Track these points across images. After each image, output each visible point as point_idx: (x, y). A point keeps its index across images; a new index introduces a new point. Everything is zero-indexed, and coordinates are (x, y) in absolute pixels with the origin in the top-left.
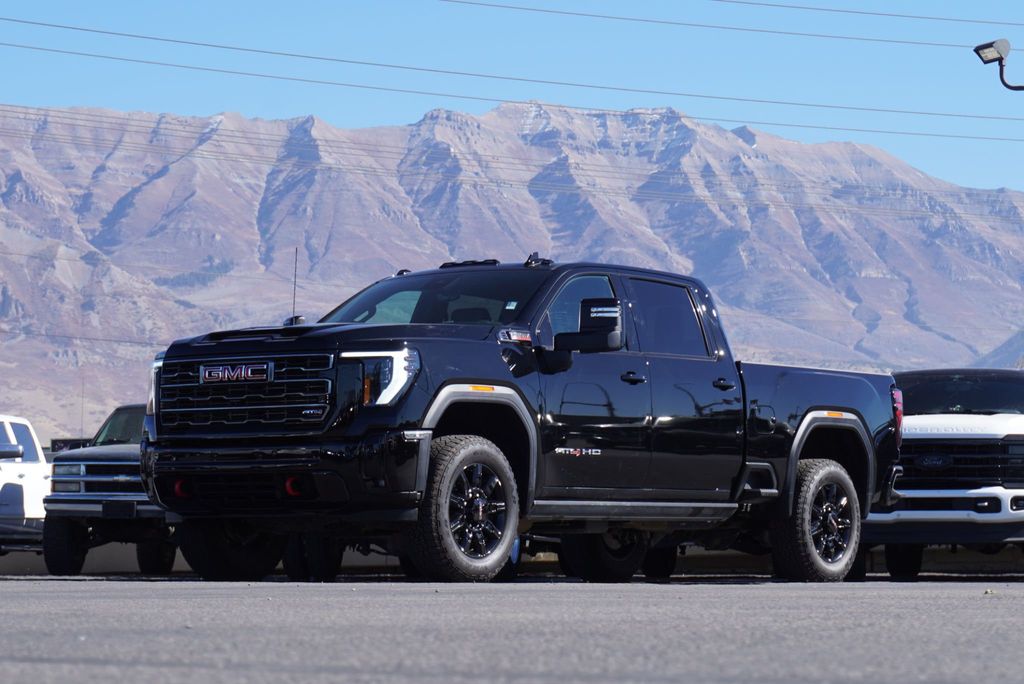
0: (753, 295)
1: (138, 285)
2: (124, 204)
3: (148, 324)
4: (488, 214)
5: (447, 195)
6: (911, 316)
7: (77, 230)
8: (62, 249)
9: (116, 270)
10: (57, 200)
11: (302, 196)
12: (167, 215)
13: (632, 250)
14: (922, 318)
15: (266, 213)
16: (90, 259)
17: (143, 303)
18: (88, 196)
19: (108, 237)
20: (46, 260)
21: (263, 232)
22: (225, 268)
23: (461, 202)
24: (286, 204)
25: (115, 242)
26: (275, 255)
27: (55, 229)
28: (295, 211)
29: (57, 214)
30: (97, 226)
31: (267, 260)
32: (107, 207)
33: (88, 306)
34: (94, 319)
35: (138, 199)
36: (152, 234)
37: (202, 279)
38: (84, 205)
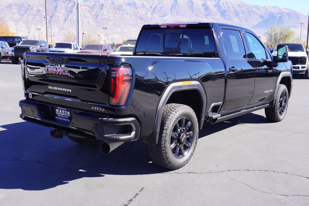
0: (227, 18)
1: (157, 17)
2: (155, 7)
3: (158, 21)
4: (197, 9)
5: (192, 6)
6: (246, 21)
7: (150, 10)
8: (149, 13)
9: (154, 15)
10: (148, 7)
11: (176, 6)
12: (160, 9)
13: (213, 13)
14: (247, 21)
15: (171, 8)
16: (152, 14)
17: (157, 19)
18: (151, 6)
19: (153, 11)
20: (147, 14)
21: (171, 11)
22: (167, 15)
23: (194, 7)
24: (174, 7)
25: (154, 12)
26: (173, 13)
27: (148, 10)
28: (175, 8)
29: (148, 8)
30: (153, 10)
31: (171, 14)
32: (154, 8)
33: (151, 19)
34: (152, 21)
35: (157, 7)
36: (159, 11)
37: (164, 16)
38: (151, 8)
